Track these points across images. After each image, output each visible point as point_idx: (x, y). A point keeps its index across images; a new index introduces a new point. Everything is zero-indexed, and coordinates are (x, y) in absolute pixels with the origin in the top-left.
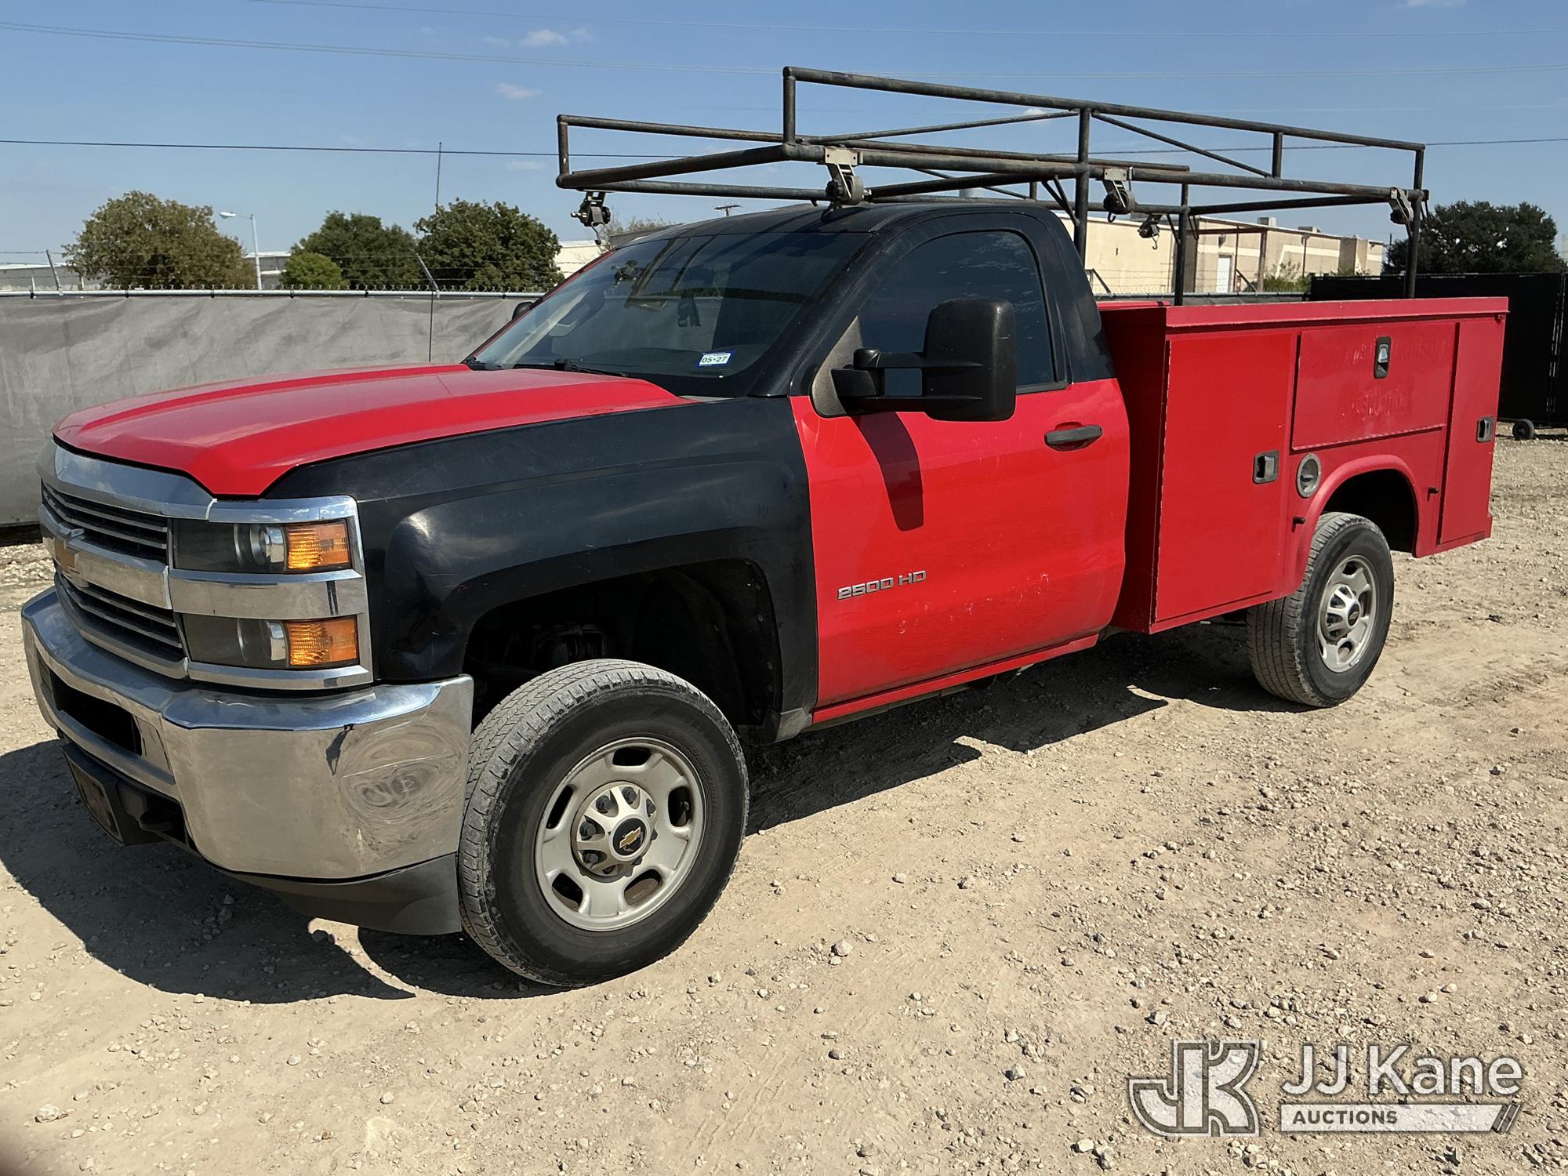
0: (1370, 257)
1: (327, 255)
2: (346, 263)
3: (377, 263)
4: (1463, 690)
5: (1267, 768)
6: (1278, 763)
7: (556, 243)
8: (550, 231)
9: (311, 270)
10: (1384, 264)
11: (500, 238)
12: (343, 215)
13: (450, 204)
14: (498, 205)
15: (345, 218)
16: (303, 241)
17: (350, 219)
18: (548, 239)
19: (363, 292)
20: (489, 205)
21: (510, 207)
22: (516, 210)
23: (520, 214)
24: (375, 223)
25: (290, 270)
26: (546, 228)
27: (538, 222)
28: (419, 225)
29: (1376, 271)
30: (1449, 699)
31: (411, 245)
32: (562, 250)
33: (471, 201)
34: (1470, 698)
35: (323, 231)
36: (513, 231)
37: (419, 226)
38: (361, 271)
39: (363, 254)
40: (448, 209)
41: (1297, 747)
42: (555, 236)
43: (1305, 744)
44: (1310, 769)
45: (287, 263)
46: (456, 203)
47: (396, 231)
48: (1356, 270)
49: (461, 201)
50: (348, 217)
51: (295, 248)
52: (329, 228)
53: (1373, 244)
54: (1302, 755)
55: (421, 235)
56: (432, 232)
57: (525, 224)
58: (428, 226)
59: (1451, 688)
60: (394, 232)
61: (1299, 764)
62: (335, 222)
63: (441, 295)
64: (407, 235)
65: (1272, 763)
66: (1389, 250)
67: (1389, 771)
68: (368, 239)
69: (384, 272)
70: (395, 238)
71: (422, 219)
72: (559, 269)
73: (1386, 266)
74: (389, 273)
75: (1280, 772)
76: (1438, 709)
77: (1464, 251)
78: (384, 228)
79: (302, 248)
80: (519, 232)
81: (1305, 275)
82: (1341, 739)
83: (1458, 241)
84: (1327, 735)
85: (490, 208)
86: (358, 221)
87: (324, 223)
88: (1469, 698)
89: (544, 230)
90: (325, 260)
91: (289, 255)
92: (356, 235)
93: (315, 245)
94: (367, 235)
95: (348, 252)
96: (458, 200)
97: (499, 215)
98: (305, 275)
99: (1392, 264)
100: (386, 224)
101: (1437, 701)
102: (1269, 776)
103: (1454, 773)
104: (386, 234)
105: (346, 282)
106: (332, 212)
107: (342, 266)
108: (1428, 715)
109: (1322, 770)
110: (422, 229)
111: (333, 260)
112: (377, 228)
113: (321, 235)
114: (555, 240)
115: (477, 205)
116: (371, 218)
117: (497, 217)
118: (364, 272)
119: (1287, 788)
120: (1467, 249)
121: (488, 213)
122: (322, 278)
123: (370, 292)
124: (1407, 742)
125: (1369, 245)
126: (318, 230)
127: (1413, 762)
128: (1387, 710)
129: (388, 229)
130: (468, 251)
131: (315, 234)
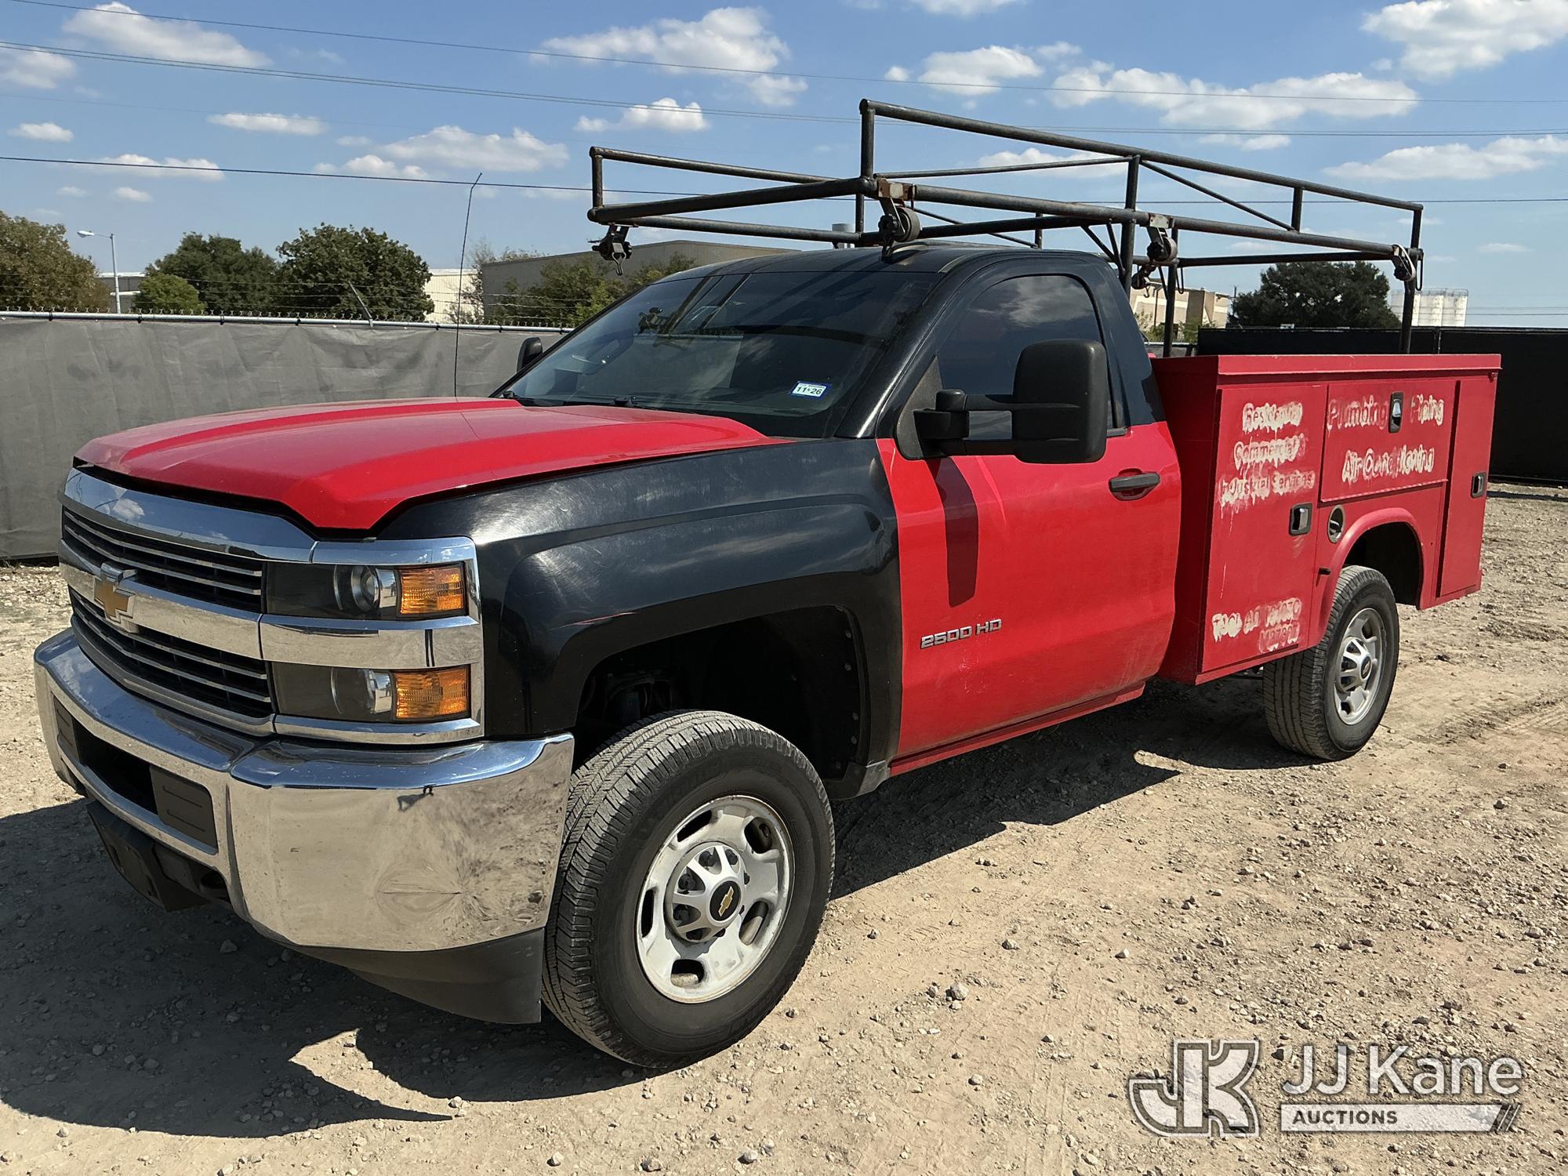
0: (1217, 309)
1: (184, 277)
2: (203, 285)
3: (236, 287)
4: (1440, 727)
5: (1293, 804)
6: (1302, 799)
7: (425, 270)
8: (419, 258)
9: (167, 292)
10: (1230, 316)
11: (367, 264)
12: (201, 237)
13: (315, 229)
14: (365, 230)
15: (203, 239)
16: (158, 262)
17: (208, 241)
18: (417, 266)
19: (295, 320)
20: (356, 230)
21: (378, 232)
22: (384, 236)
23: (388, 240)
24: (234, 245)
25: (144, 291)
26: (415, 255)
27: (407, 249)
28: (282, 248)
29: (1221, 323)
30: (1430, 736)
31: (272, 268)
32: (432, 278)
33: (338, 226)
34: (1447, 736)
35: (179, 252)
36: (381, 257)
37: (282, 250)
38: (218, 294)
39: (221, 277)
40: (313, 234)
41: (1312, 783)
42: (425, 263)
43: (1318, 781)
44: (1331, 804)
45: (141, 285)
46: (321, 228)
47: (256, 254)
48: (1204, 320)
49: (326, 225)
50: (206, 239)
51: (149, 269)
52: (186, 249)
53: (1220, 296)
54: (1320, 792)
55: (285, 258)
56: (296, 256)
57: (394, 251)
58: (291, 250)
59: (1428, 725)
60: (254, 254)
61: (1321, 801)
62: (192, 244)
63: (374, 325)
64: (268, 257)
65: (1297, 799)
66: (1234, 303)
67: (1405, 806)
68: (225, 260)
69: (244, 296)
70: (256, 260)
71: (285, 243)
72: (429, 296)
73: (1231, 317)
74: (248, 297)
75: (1307, 808)
76: (1426, 747)
77: (1304, 305)
78: (245, 252)
79: (157, 269)
80: (387, 258)
81: (1157, 325)
82: (1349, 775)
83: (1298, 295)
84: (1335, 772)
85: (357, 233)
86: (216, 243)
87: (180, 244)
88: (1449, 734)
89: (413, 257)
90: (181, 282)
91: (143, 275)
92: (214, 257)
93: (170, 266)
94: (225, 257)
95: (204, 274)
96: (323, 224)
97: (367, 241)
98: (160, 296)
99: (1236, 316)
100: (246, 247)
101: (1420, 738)
102: (1297, 813)
103: (1462, 807)
104: (245, 257)
105: (203, 305)
106: (189, 233)
107: (199, 288)
108: (1416, 752)
109: (1344, 806)
110: (285, 253)
111: (190, 283)
112: (236, 250)
113: (177, 256)
114: (425, 267)
115: (344, 230)
116: (229, 240)
117: (364, 242)
118: (222, 296)
119: (1319, 823)
120: (1306, 302)
121: (355, 238)
122: (178, 300)
123: (302, 320)
124: (1407, 778)
125: (1216, 297)
126: (174, 252)
127: (1422, 798)
128: (1378, 747)
129: (248, 251)
130: (333, 277)
131: (172, 256)
